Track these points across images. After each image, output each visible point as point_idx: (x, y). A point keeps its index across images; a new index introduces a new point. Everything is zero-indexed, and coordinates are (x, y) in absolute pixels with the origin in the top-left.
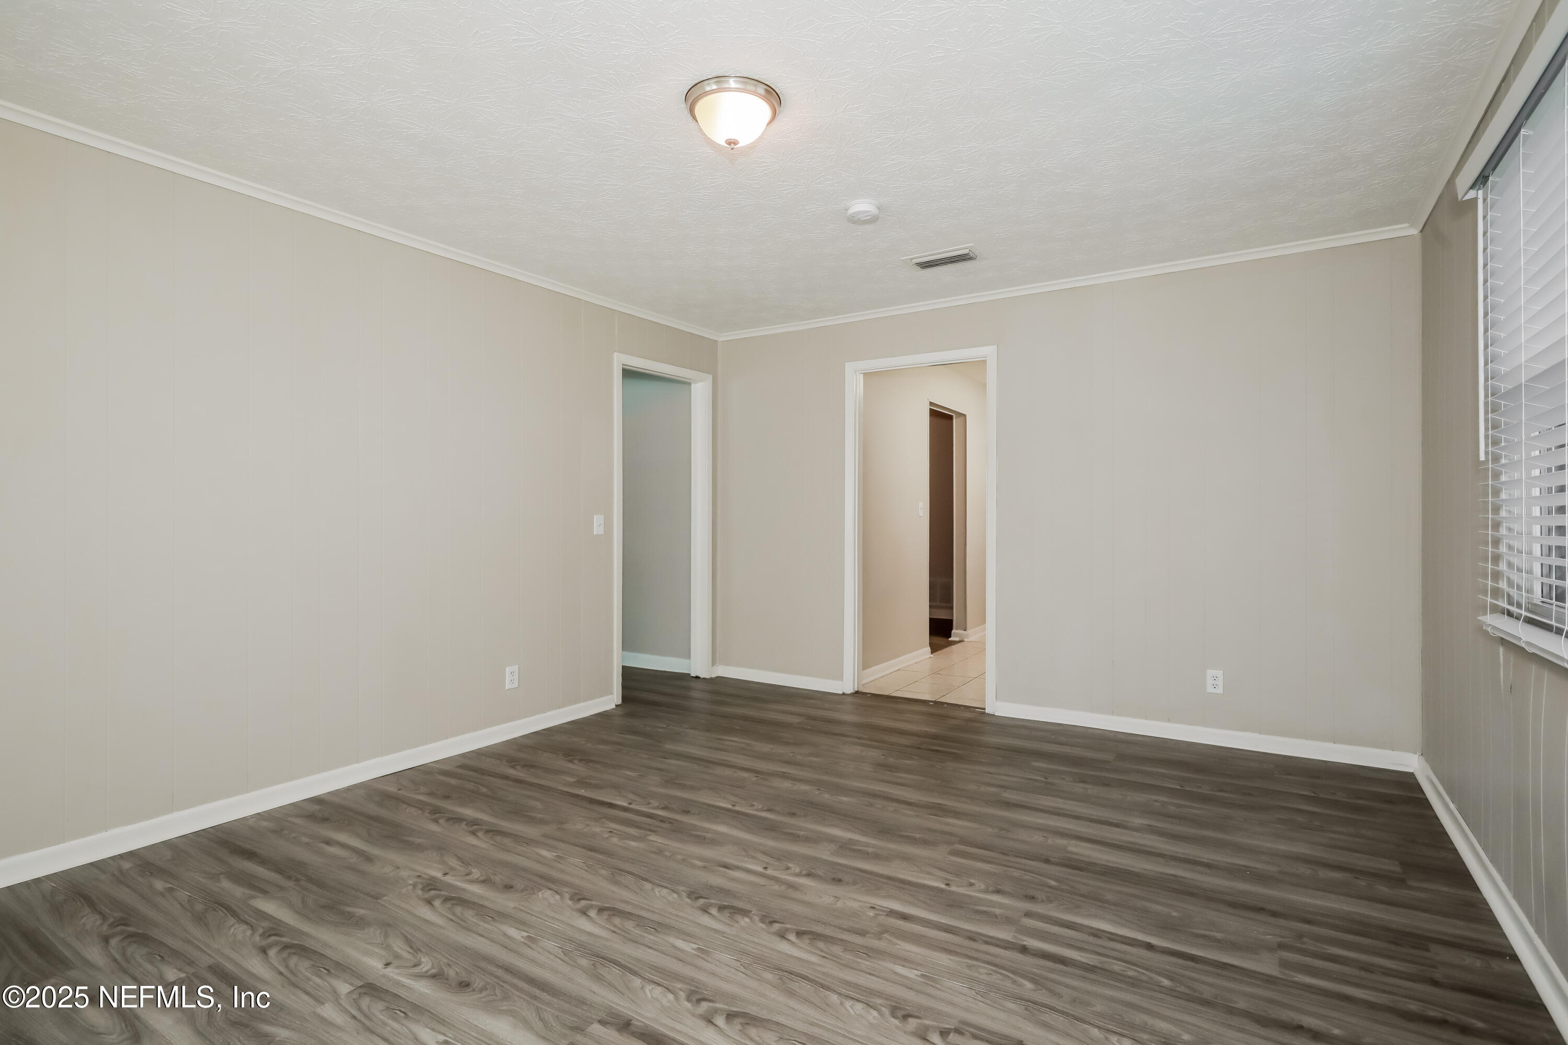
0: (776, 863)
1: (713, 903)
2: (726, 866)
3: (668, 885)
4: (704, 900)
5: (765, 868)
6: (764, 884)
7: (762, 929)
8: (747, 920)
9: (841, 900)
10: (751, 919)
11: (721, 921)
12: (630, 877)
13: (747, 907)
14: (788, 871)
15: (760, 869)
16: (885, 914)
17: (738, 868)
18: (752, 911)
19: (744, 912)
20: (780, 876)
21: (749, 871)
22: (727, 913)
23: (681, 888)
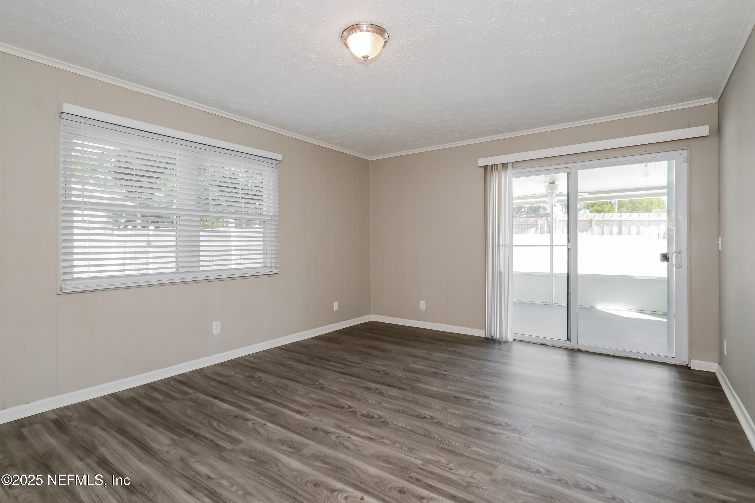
0: (342, 440)
1: (377, 419)
2: (370, 439)
3: (399, 428)
4: (381, 421)
5: (349, 437)
6: (352, 428)
7: (357, 409)
8: (363, 413)
9: (319, 420)
10: (361, 413)
11: (373, 413)
12: (420, 432)
13: (362, 418)
14: (337, 435)
15: (352, 437)
16: (305, 413)
17: (364, 438)
18: (360, 416)
19: (363, 415)
20: (343, 433)
21: (358, 436)
22: (371, 415)
23: (392, 426)
